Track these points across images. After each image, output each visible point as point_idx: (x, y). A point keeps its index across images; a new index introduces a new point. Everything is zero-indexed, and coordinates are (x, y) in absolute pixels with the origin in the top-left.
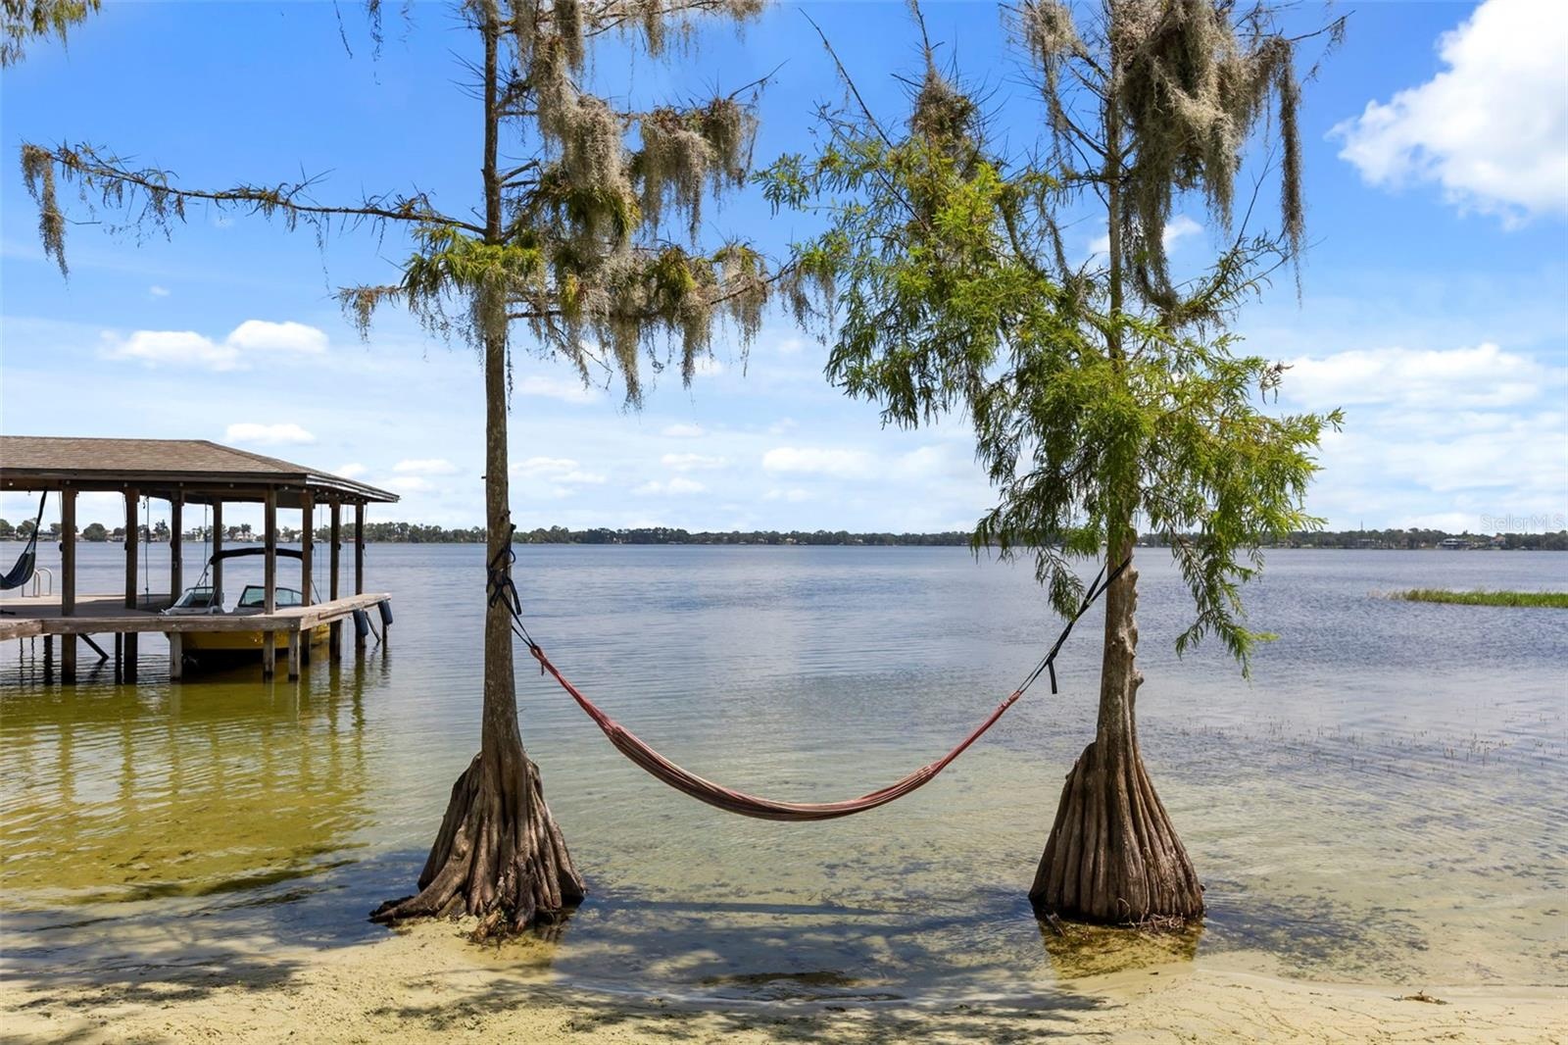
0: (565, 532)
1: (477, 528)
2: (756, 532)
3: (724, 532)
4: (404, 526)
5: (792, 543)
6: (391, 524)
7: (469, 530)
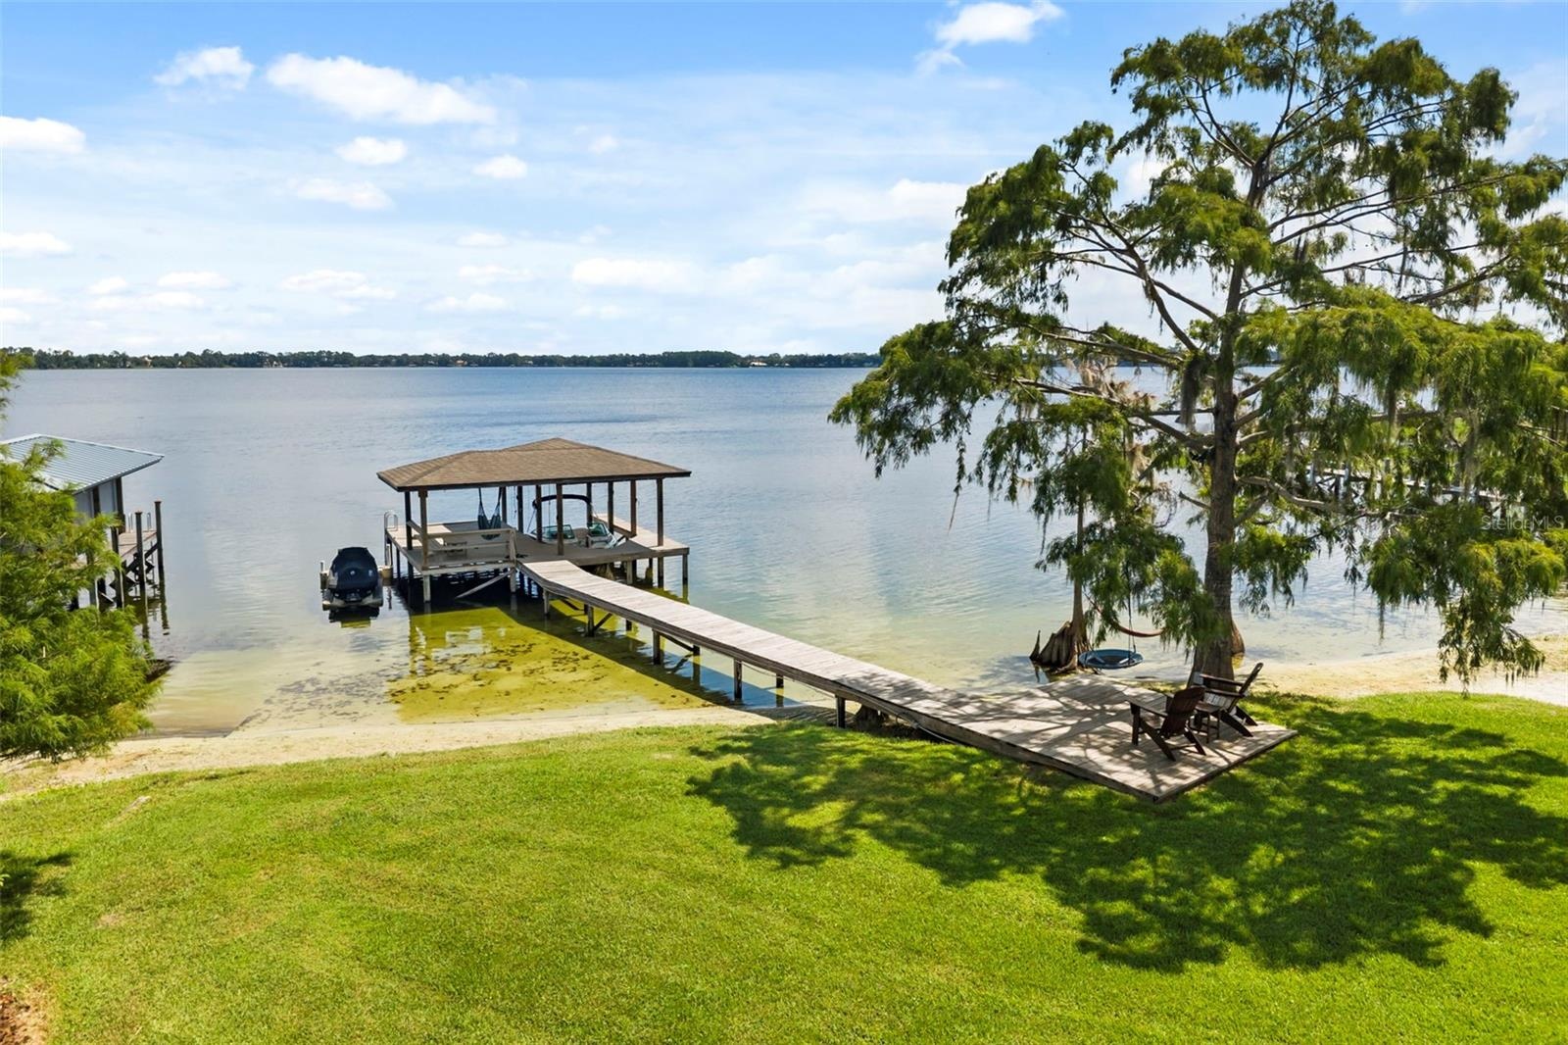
0: (218, 356)
1: (116, 352)
2: (426, 355)
3: (393, 354)
4: (27, 351)
5: (463, 365)
6: (11, 348)
7: (107, 354)
